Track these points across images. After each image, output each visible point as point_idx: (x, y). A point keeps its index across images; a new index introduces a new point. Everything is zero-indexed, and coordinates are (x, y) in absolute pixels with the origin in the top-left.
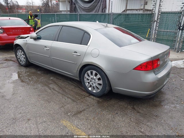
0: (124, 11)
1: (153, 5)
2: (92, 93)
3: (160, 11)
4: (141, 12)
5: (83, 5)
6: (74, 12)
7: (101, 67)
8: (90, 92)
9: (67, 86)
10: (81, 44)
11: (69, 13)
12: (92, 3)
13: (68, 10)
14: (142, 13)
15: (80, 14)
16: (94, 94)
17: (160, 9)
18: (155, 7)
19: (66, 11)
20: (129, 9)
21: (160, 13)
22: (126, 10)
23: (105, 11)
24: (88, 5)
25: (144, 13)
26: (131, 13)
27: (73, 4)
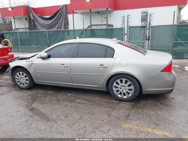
0: (89, 26)
1: (122, 21)
2: (123, 99)
3: (129, 26)
4: (104, 27)
5: (43, 22)
6: (34, 30)
7: (132, 74)
8: (120, 99)
9: (93, 99)
10: (105, 58)
11: (28, 30)
12: (53, 19)
13: (27, 27)
14: (106, 28)
15: (48, 31)
16: (125, 99)
17: (128, 24)
18: (124, 23)
19: (24, 28)
20: (93, 24)
21: (128, 28)
22: (91, 26)
23: (68, 28)
24: (49, 22)
25: (108, 28)
26: (96, 28)
27: (32, 21)
